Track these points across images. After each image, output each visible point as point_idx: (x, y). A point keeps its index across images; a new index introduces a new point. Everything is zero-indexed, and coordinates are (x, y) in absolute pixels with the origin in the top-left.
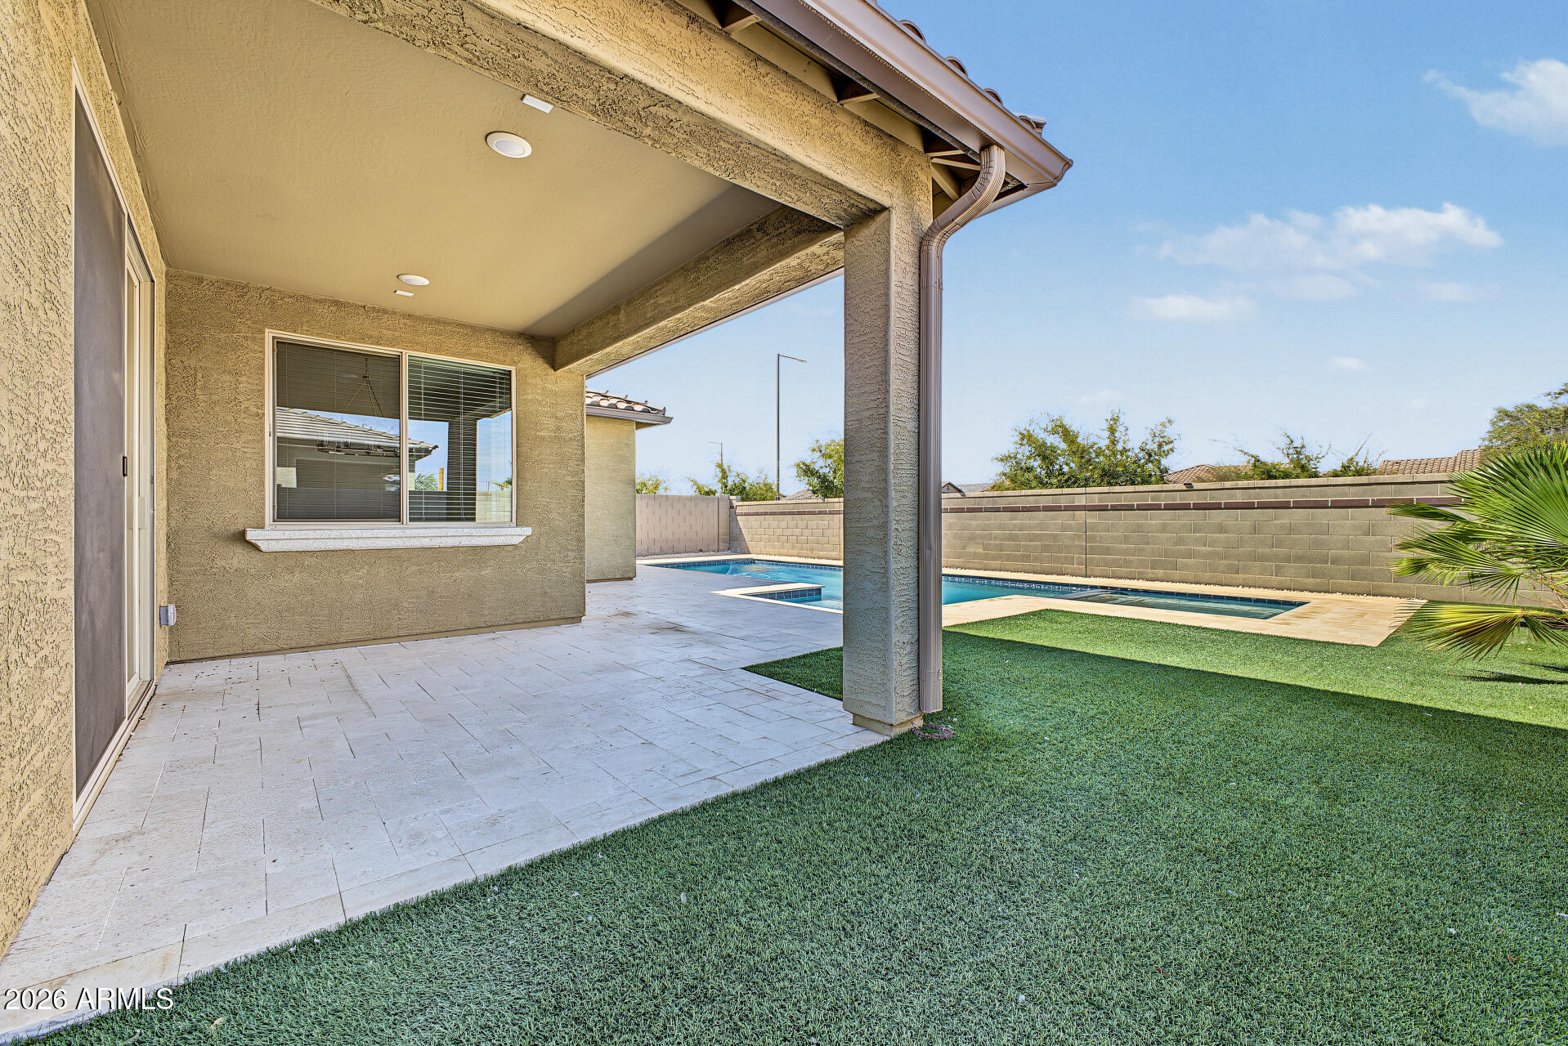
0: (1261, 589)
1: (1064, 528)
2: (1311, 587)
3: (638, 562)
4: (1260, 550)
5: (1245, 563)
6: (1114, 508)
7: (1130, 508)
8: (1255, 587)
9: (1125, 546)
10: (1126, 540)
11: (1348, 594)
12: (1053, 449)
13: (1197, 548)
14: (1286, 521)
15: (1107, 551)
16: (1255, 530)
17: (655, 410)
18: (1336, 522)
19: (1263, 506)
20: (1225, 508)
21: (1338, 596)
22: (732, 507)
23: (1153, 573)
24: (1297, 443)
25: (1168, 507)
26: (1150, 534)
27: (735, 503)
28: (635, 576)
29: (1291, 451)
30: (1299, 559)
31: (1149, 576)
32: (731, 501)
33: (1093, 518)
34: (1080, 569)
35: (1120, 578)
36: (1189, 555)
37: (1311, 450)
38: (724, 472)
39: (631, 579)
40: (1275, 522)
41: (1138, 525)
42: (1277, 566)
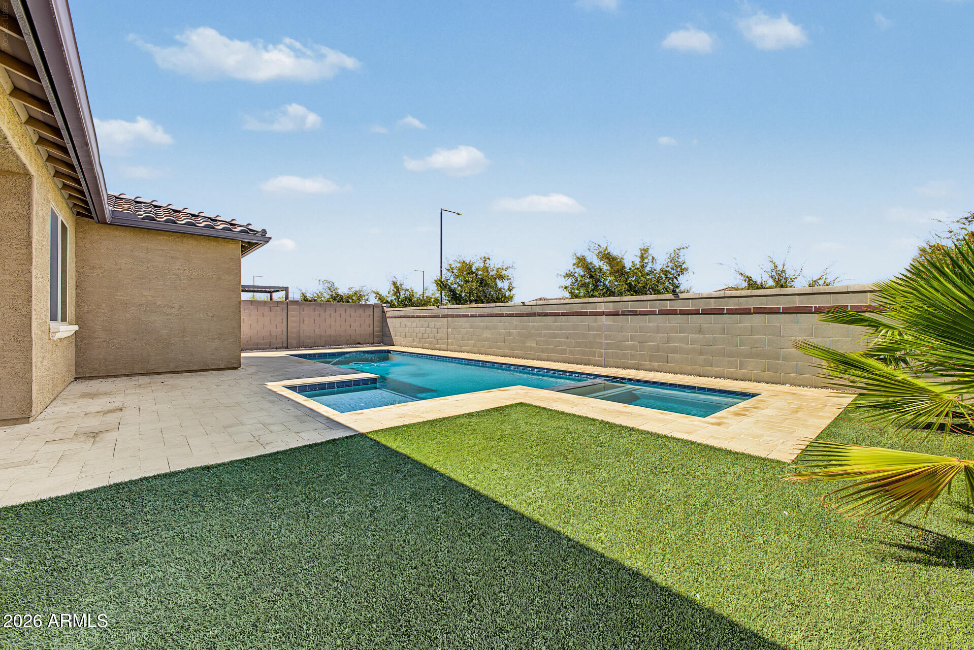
0: (728, 380)
1: (589, 328)
2: (767, 380)
3: (243, 355)
4: (728, 348)
5: (717, 358)
6: (623, 314)
7: (634, 313)
8: (724, 378)
9: (631, 343)
10: (632, 338)
11: (795, 385)
12: (600, 270)
13: (682, 345)
14: (748, 324)
15: (618, 347)
16: (724, 331)
17: (254, 231)
18: (786, 326)
19: (731, 312)
20: (702, 314)
21: (786, 388)
22: (384, 312)
23: (651, 365)
24: (780, 268)
25: (662, 313)
26: (649, 334)
27: (386, 309)
28: (240, 367)
29: (774, 274)
30: (758, 356)
31: (648, 367)
32: (383, 307)
33: (608, 321)
34: (600, 361)
35: (627, 368)
36: (675, 351)
37: (789, 273)
38: (397, 287)
39: (236, 368)
40: (740, 325)
41: (640, 327)
42: (740, 361)
